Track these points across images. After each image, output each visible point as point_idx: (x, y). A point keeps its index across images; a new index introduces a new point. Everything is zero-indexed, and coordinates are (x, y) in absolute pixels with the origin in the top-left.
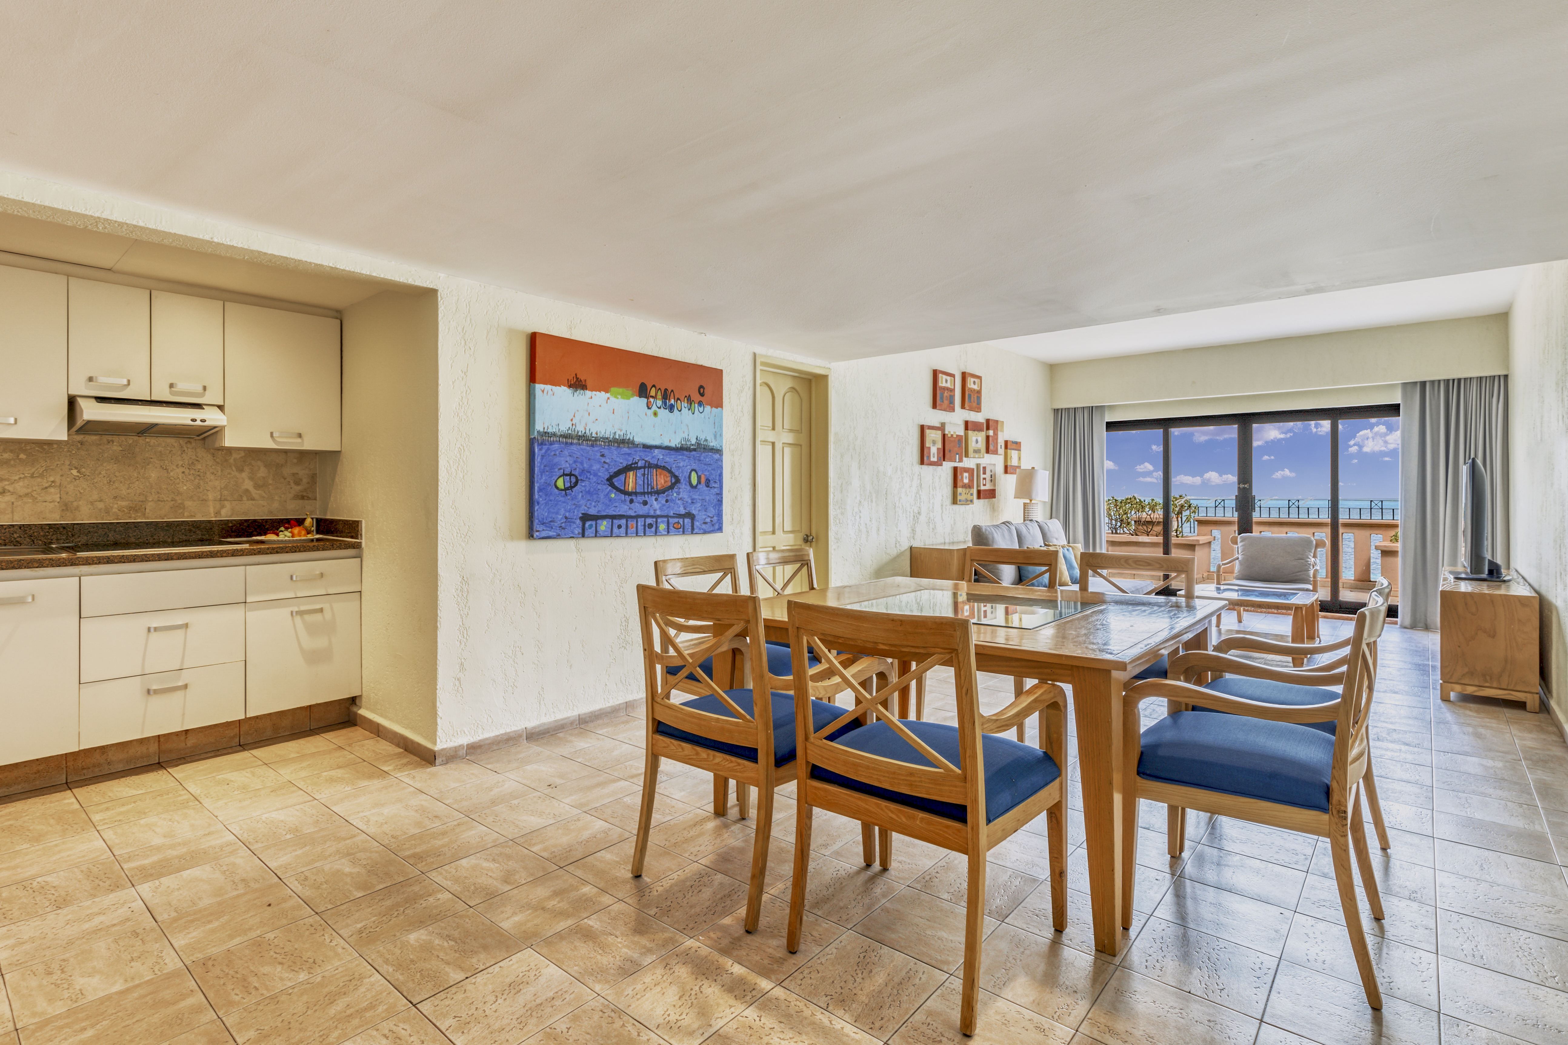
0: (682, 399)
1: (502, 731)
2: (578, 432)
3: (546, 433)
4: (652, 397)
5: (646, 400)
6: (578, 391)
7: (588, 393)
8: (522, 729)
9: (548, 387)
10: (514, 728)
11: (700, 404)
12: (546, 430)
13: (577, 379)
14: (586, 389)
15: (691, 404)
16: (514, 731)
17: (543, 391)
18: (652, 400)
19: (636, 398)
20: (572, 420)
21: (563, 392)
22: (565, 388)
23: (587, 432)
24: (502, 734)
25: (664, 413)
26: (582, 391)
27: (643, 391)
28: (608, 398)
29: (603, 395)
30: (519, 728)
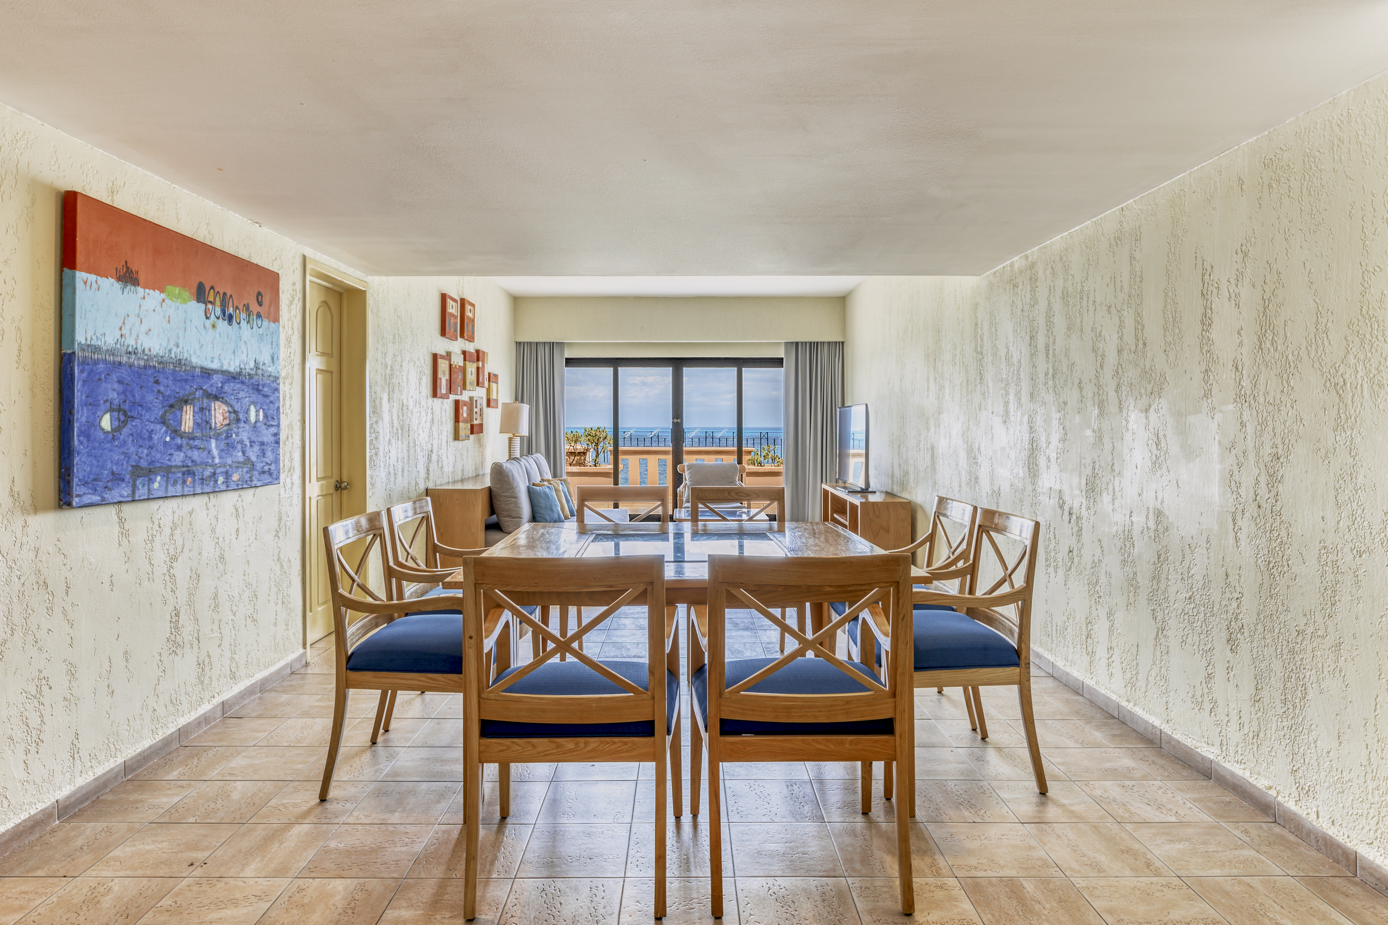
0: (241, 307)
1: (24, 816)
2: (128, 346)
3: (88, 346)
4: (210, 302)
5: (203, 306)
6: (128, 287)
7: (140, 290)
8: (53, 804)
9: (92, 277)
10: (41, 806)
11: (259, 316)
12: (89, 343)
13: (128, 268)
14: (138, 286)
15: (249, 315)
16: (42, 810)
17: (85, 283)
18: (210, 306)
19: (194, 303)
20: (121, 329)
21: (109, 285)
22: (113, 280)
23: (139, 347)
24: (25, 821)
25: (222, 325)
26: (133, 288)
27: (201, 295)
28: (163, 300)
29: (156, 295)
30: (49, 803)
